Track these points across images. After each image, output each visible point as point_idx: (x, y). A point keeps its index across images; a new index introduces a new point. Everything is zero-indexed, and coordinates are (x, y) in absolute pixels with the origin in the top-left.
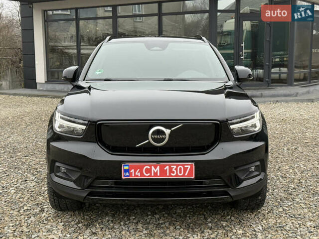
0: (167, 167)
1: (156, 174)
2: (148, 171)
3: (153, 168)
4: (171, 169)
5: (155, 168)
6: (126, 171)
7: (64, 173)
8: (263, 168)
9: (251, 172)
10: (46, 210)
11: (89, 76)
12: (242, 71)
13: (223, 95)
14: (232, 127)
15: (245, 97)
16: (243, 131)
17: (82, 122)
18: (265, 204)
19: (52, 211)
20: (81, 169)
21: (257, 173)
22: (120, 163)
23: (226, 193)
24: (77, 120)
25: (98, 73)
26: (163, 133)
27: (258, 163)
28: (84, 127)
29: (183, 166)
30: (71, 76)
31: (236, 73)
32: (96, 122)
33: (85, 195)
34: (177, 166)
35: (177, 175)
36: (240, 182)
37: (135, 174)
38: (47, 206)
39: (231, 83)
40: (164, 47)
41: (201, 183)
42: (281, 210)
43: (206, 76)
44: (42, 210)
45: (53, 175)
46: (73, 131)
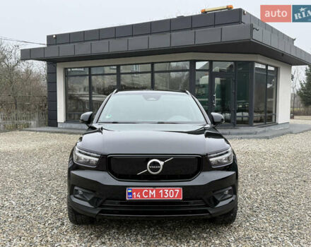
0: (161, 191)
1: (152, 196)
2: (146, 194)
3: (150, 191)
4: (164, 192)
5: (152, 191)
6: (129, 194)
7: (81, 195)
8: (234, 191)
9: (226, 195)
10: (65, 224)
11: (101, 120)
12: (216, 116)
13: (203, 136)
14: (211, 160)
15: (219, 136)
16: (219, 163)
17: (96, 155)
18: (236, 220)
19: (70, 225)
20: (94, 192)
21: (230, 196)
22: (125, 188)
23: (206, 211)
24: (92, 154)
25: (107, 117)
26: (158, 164)
27: (231, 188)
28: (97, 159)
29: (174, 190)
30: (87, 120)
31: (212, 118)
32: (106, 156)
33: (97, 212)
34: (169, 190)
35: (169, 197)
36: (217, 202)
37: (137, 196)
38: (67, 221)
39: (208, 126)
40: (158, 98)
41: (187, 203)
42: (248, 224)
43: (190, 121)
44: (63, 224)
45: (72, 196)
46: (88, 162)
